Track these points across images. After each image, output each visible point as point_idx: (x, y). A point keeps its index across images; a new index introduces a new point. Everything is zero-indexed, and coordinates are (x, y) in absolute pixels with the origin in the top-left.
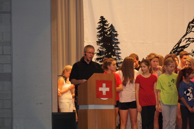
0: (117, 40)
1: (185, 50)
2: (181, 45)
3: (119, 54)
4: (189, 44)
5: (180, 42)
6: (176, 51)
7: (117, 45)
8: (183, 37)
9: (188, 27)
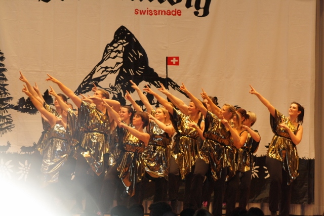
0: (3, 65)
1: (100, 84)
2: (94, 76)
3: (6, 87)
4: (106, 76)
5: (93, 72)
6: (87, 85)
7: (4, 73)
8: (97, 66)
9: (106, 51)
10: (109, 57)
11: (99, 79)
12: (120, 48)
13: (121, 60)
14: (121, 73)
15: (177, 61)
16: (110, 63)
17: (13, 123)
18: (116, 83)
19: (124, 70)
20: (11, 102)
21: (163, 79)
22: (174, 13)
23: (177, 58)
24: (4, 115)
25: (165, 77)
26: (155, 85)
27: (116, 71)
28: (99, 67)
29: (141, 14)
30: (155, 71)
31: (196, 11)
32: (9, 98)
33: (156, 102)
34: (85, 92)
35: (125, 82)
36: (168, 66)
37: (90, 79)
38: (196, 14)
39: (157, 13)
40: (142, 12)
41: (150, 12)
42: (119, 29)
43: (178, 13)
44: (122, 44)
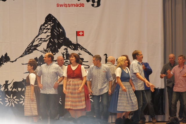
1: (38, 48)
2: (34, 44)
4: (41, 43)
5: (34, 41)
6: (30, 49)
8: (36, 38)
9: (41, 29)
10: (42, 33)
11: (37, 46)
12: (49, 27)
13: (50, 34)
14: (50, 42)
15: (83, 33)
16: (43, 36)
18: (47, 48)
19: (52, 40)
22: (80, 5)
23: (83, 32)
25: (76, 43)
26: (70, 48)
27: (47, 40)
28: (37, 39)
29: (60, 6)
30: (70, 40)
31: (93, 3)
34: (29, 54)
35: (53, 47)
36: (78, 37)
37: (32, 46)
38: (93, 5)
39: (70, 5)
40: (61, 6)
41: (66, 5)
42: (48, 16)
43: (82, 5)
44: (50, 24)
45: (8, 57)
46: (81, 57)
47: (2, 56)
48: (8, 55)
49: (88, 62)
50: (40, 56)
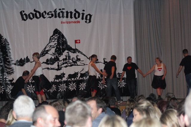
0: (9, 47)
1: (49, 52)
2: (46, 50)
3: (10, 56)
4: (51, 49)
5: (46, 48)
6: (43, 53)
7: (9, 50)
8: (47, 45)
9: (50, 39)
10: (52, 42)
11: (48, 51)
12: (56, 38)
13: (56, 42)
14: (57, 48)
16: (52, 44)
17: (14, 70)
18: (55, 52)
19: (58, 46)
20: (13, 62)
21: (74, 49)
22: (77, 22)
23: (79, 40)
24: (11, 67)
26: (71, 52)
27: (55, 47)
28: (48, 46)
30: (70, 46)
32: (12, 61)
33: (72, 59)
34: (43, 56)
35: (59, 51)
36: (76, 44)
37: (45, 51)
38: (86, 22)
39: (70, 22)
40: (64, 23)
41: (67, 23)
42: (55, 30)
43: (79, 22)
44: (57, 36)
45: (29, 59)
46: (78, 57)
47: (25, 58)
48: (29, 58)
49: (83, 61)
50: (51, 57)
